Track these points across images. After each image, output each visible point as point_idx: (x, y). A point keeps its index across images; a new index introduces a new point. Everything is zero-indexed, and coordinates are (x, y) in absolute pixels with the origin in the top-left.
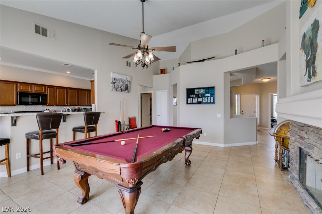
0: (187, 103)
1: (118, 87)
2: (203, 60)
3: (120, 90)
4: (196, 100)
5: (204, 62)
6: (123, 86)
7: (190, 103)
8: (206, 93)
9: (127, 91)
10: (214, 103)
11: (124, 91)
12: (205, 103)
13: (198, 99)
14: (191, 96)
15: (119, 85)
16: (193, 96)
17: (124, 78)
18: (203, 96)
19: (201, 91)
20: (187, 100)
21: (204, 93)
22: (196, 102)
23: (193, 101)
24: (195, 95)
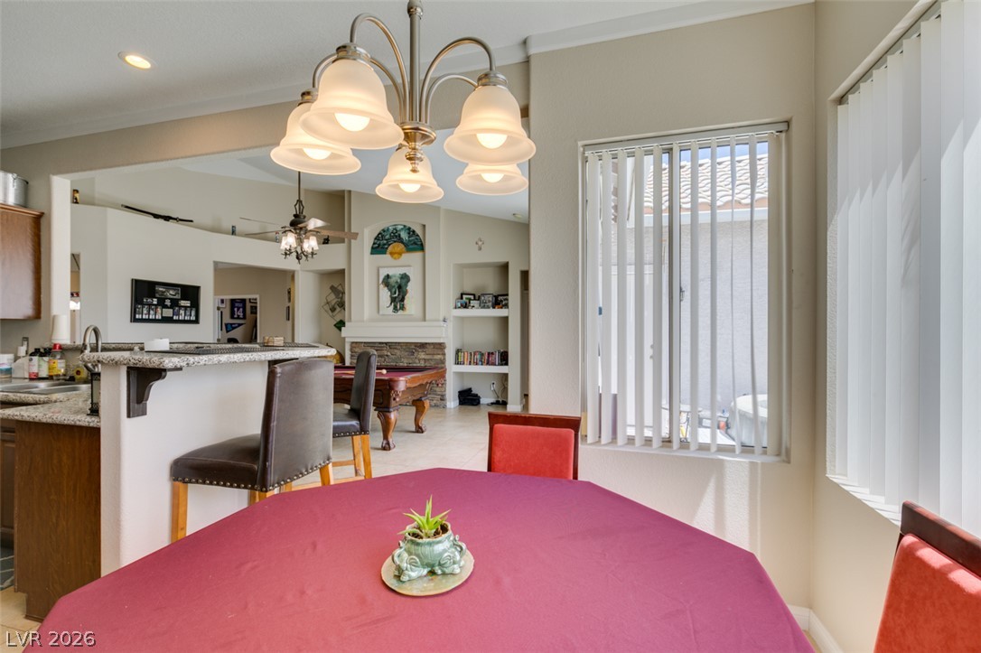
0: (134, 320)
2: (167, 218)
4: (157, 314)
7: (142, 320)
8: (184, 298)
10: (196, 321)
12: (179, 321)
13: (163, 310)
14: (146, 301)
16: (149, 300)
18: (175, 303)
19: (171, 292)
20: (134, 312)
21: (178, 297)
22: (159, 317)
23: (149, 314)
24: (155, 300)
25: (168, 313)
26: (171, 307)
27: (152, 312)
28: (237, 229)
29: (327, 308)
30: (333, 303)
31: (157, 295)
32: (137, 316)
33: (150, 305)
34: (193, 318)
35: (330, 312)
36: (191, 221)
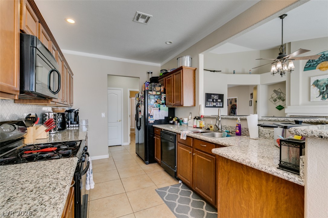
8: (219, 99)
16: (210, 100)
20: (206, 104)
21: (217, 98)
22: (212, 106)
24: (211, 100)
25: (215, 104)
26: (216, 102)
27: (210, 104)
28: (235, 72)
29: (272, 100)
30: (275, 97)
31: (212, 98)
32: (207, 106)
33: (210, 101)
34: (222, 106)
35: (273, 102)
36: (221, 71)
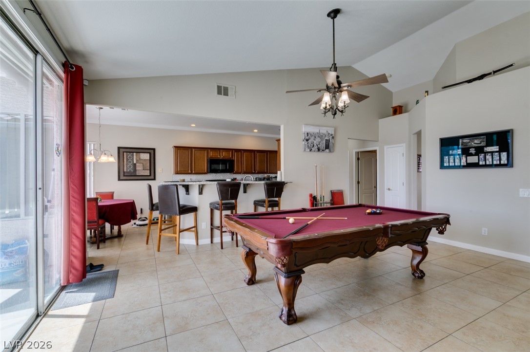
0: (442, 167)
1: (314, 145)
2: (481, 77)
3: (317, 150)
4: (462, 161)
5: (485, 80)
6: (321, 144)
7: (449, 167)
9: (327, 150)
10: (509, 165)
11: (323, 150)
12: (486, 166)
13: (468, 157)
14: (451, 152)
15: (315, 142)
16: (454, 152)
17: (323, 131)
18: (479, 150)
19: (476, 141)
20: (442, 161)
21: (483, 144)
22: (464, 163)
23: (454, 162)
24: (459, 150)
25: (473, 159)
26: (477, 154)
27: (457, 160)
31: (462, 147)
32: (445, 165)
33: (455, 155)
34: (504, 162)
